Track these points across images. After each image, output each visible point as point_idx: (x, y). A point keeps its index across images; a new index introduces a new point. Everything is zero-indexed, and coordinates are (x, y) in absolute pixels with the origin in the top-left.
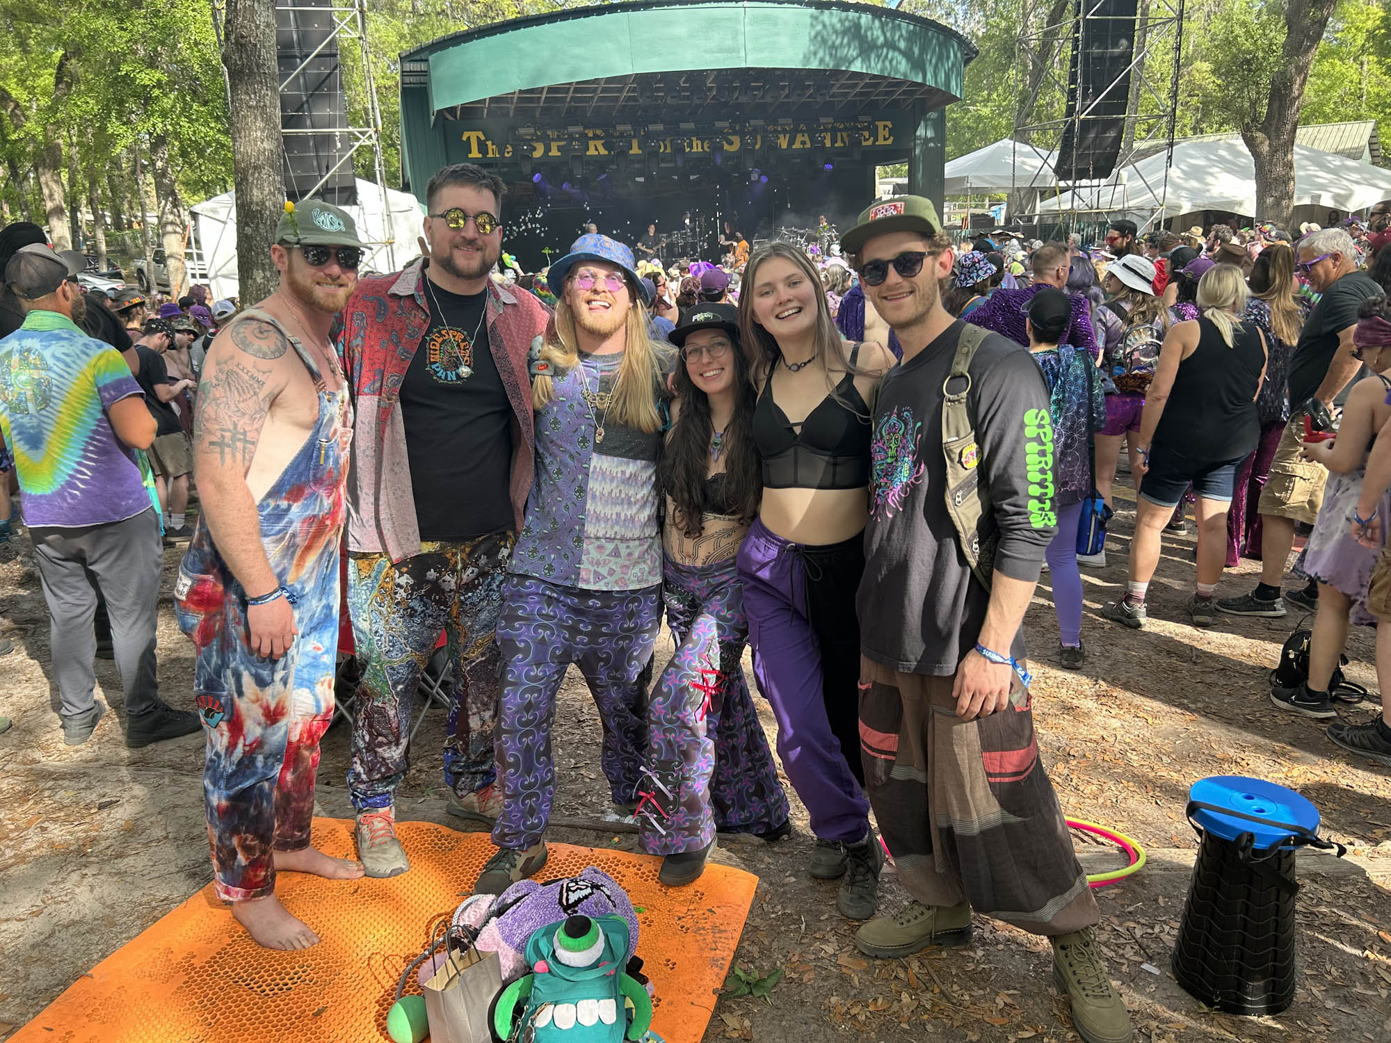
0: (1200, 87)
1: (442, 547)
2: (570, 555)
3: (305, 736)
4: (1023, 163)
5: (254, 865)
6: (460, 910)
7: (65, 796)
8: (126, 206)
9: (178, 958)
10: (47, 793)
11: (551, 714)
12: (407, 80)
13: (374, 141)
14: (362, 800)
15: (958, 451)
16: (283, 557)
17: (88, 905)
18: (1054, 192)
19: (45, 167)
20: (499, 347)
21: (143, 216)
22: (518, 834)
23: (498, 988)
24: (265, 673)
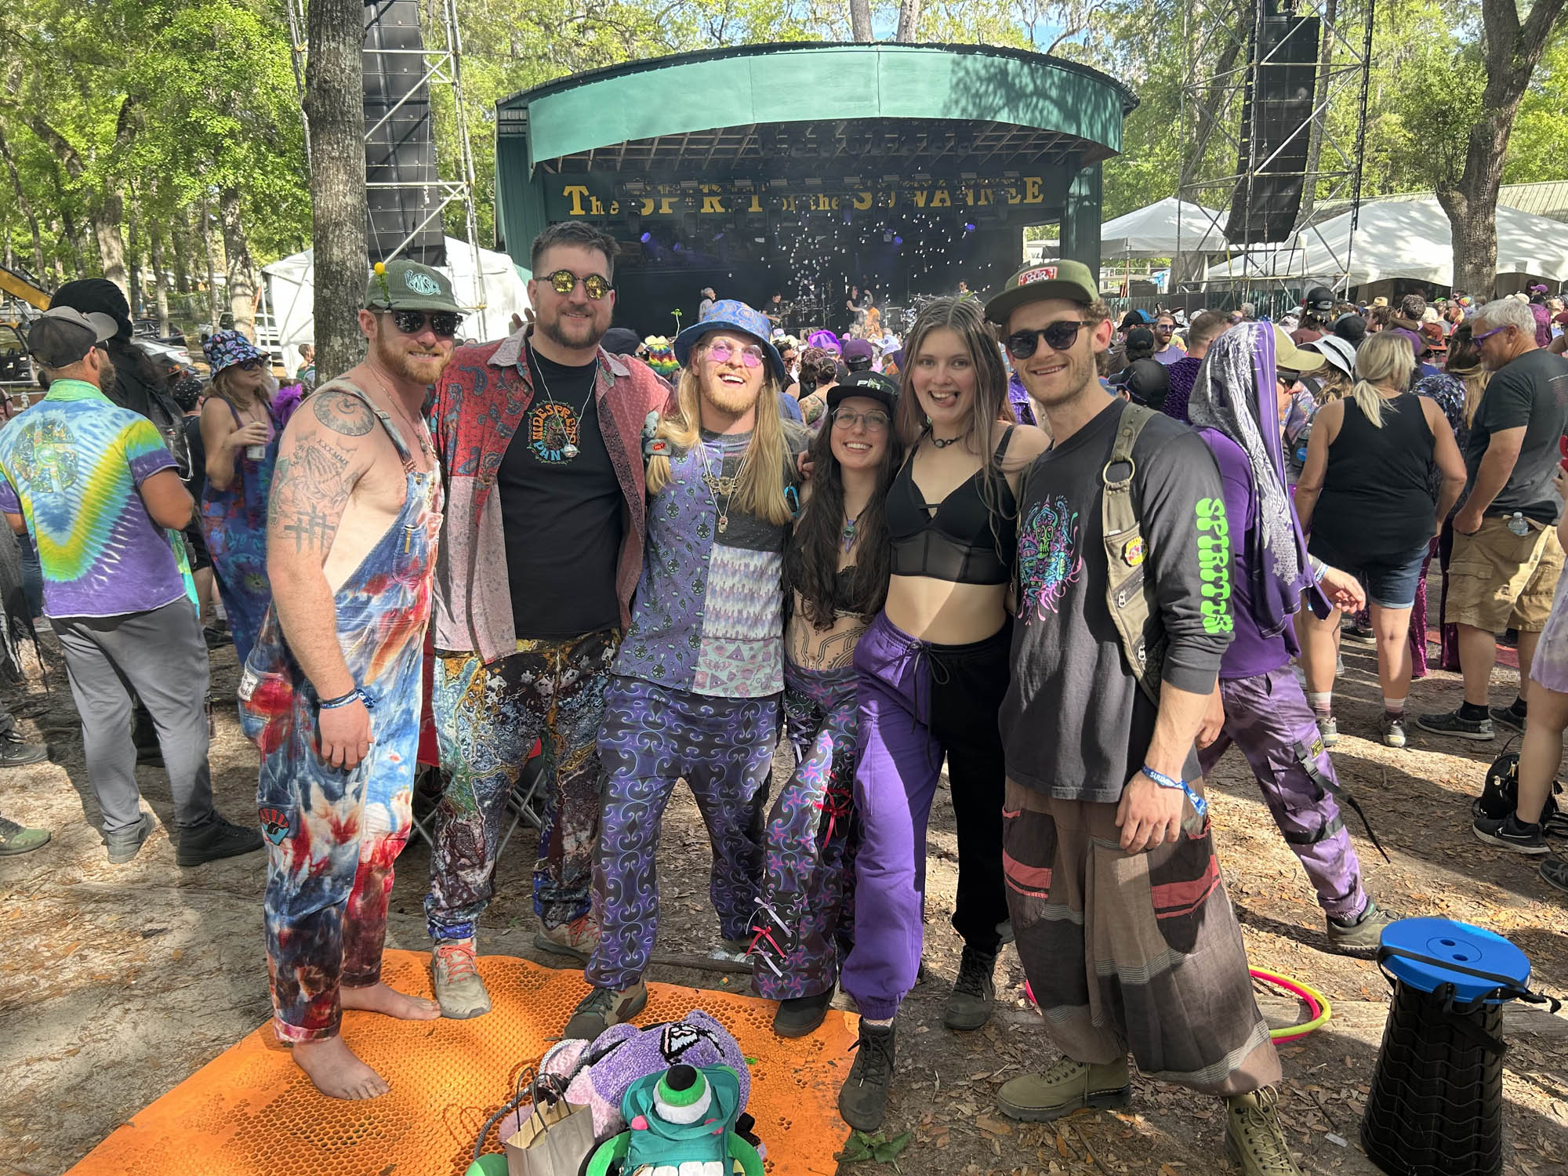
0: (1389, 141)
1: (540, 646)
2: (684, 655)
3: (378, 856)
4: (1190, 224)
5: (318, 1001)
6: (548, 1056)
7: (108, 920)
8: (192, 265)
9: (229, 1106)
10: (88, 917)
11: (656, 836)
12: (504, 129)
13: (466, 196)
14: (441, 929)
15: (1121, 546)
16: (360, 655)
17: (131, 1044)
18: (1224, 257)
19: (103, 222)
20: (608, 424)
21: (210, 277)
22: (616, 971)
23: (589, 1146)
24: (336, 785)
